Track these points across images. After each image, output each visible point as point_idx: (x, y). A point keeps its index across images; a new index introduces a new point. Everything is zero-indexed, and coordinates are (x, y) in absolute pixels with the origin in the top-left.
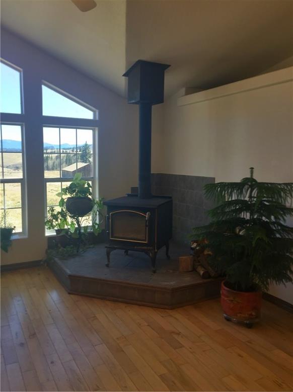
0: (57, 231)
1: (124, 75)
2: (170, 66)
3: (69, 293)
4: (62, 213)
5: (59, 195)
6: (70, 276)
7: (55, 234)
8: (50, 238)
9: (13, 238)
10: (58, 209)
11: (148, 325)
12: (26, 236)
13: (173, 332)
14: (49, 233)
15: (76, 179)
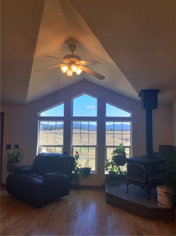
0: (110, 172)
1: (139, 96)
2: (160, 90)
3: (106, 203)
4: (111, 163)
5: (112, 154)
6: (107, 193)
7: (108, 173)
8: (107, 175)
9: (91, 173)
10: (110, 161)
11: (133, 224)
12: (96, 173)
13: (143, 230)
14: (107, 173)
15: (120, 147)
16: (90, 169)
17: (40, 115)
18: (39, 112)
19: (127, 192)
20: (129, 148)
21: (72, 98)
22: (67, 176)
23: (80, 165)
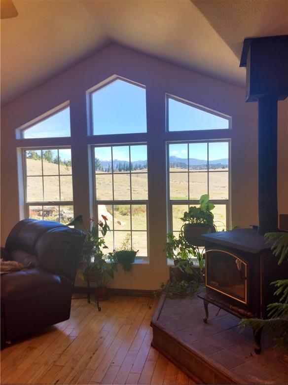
3: (152, 345)
6: (152, 324)
9: (137, 262)
12: (148, 262)
15: (203, 202)
16: (135, 253)
17: (22, 135)
18: (17, 127)
19: (205, 321)
20: (224, 206)
21: (87, 92)
22: (58, 279)
23: (106, 247)
